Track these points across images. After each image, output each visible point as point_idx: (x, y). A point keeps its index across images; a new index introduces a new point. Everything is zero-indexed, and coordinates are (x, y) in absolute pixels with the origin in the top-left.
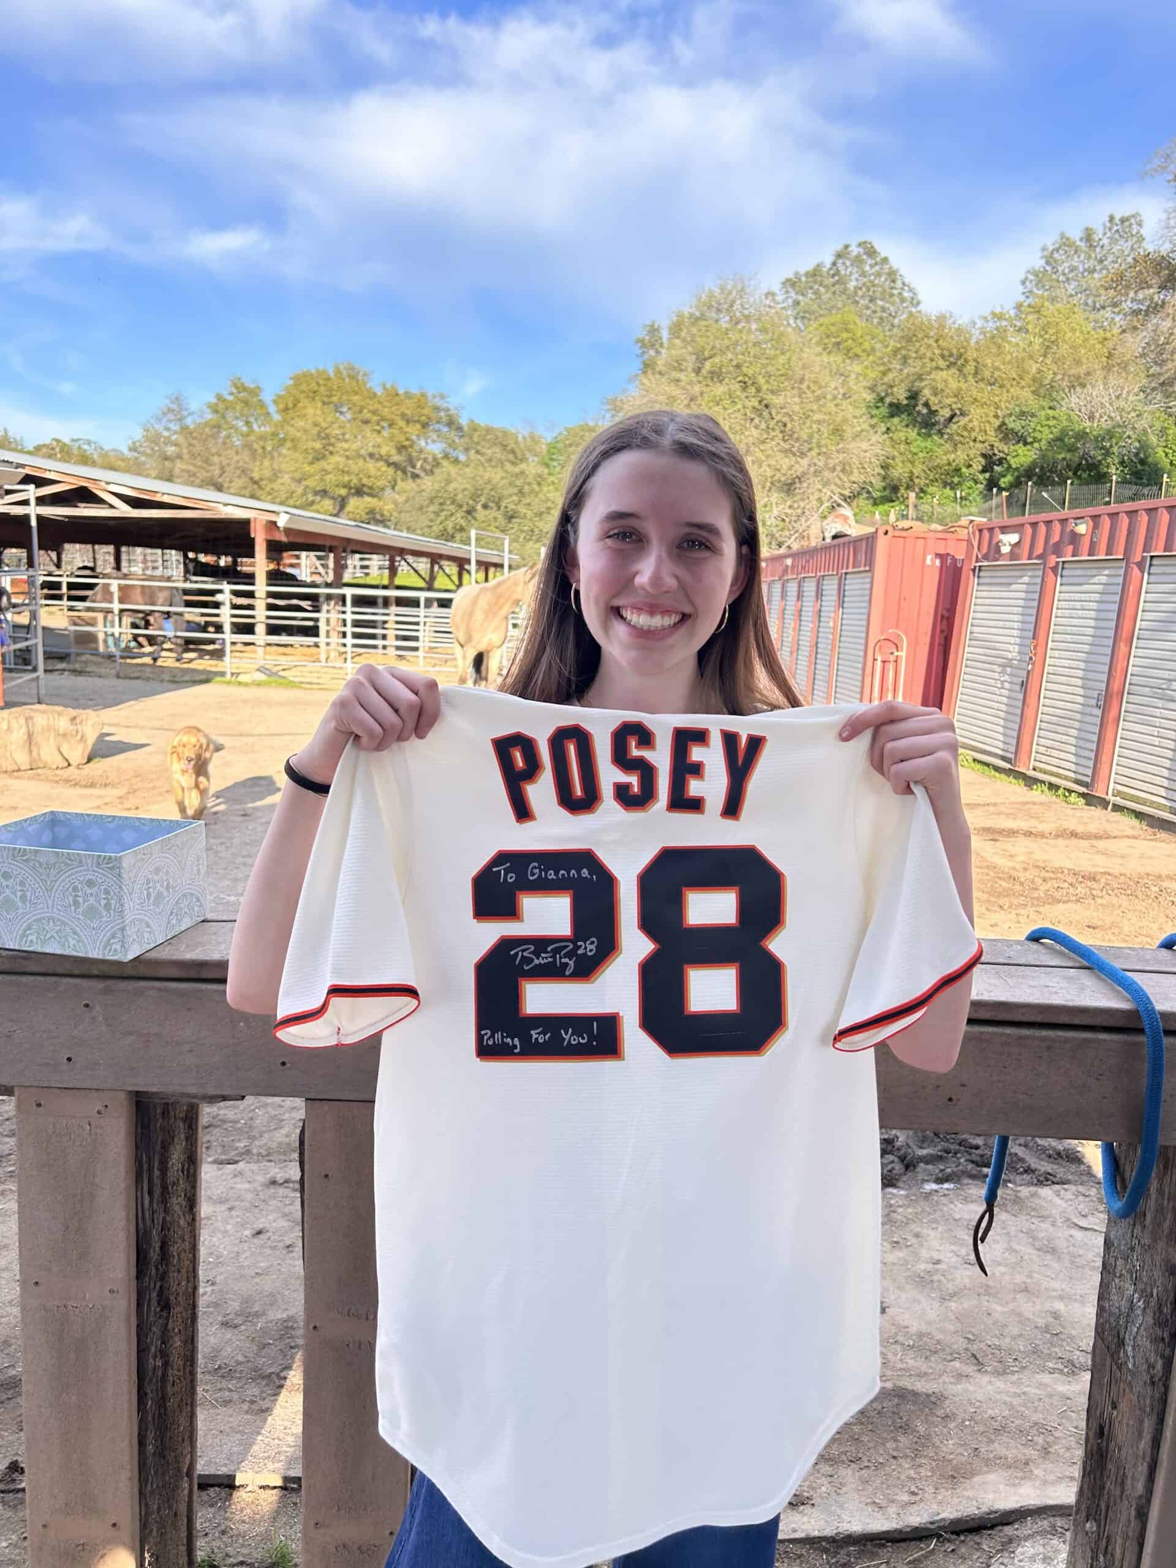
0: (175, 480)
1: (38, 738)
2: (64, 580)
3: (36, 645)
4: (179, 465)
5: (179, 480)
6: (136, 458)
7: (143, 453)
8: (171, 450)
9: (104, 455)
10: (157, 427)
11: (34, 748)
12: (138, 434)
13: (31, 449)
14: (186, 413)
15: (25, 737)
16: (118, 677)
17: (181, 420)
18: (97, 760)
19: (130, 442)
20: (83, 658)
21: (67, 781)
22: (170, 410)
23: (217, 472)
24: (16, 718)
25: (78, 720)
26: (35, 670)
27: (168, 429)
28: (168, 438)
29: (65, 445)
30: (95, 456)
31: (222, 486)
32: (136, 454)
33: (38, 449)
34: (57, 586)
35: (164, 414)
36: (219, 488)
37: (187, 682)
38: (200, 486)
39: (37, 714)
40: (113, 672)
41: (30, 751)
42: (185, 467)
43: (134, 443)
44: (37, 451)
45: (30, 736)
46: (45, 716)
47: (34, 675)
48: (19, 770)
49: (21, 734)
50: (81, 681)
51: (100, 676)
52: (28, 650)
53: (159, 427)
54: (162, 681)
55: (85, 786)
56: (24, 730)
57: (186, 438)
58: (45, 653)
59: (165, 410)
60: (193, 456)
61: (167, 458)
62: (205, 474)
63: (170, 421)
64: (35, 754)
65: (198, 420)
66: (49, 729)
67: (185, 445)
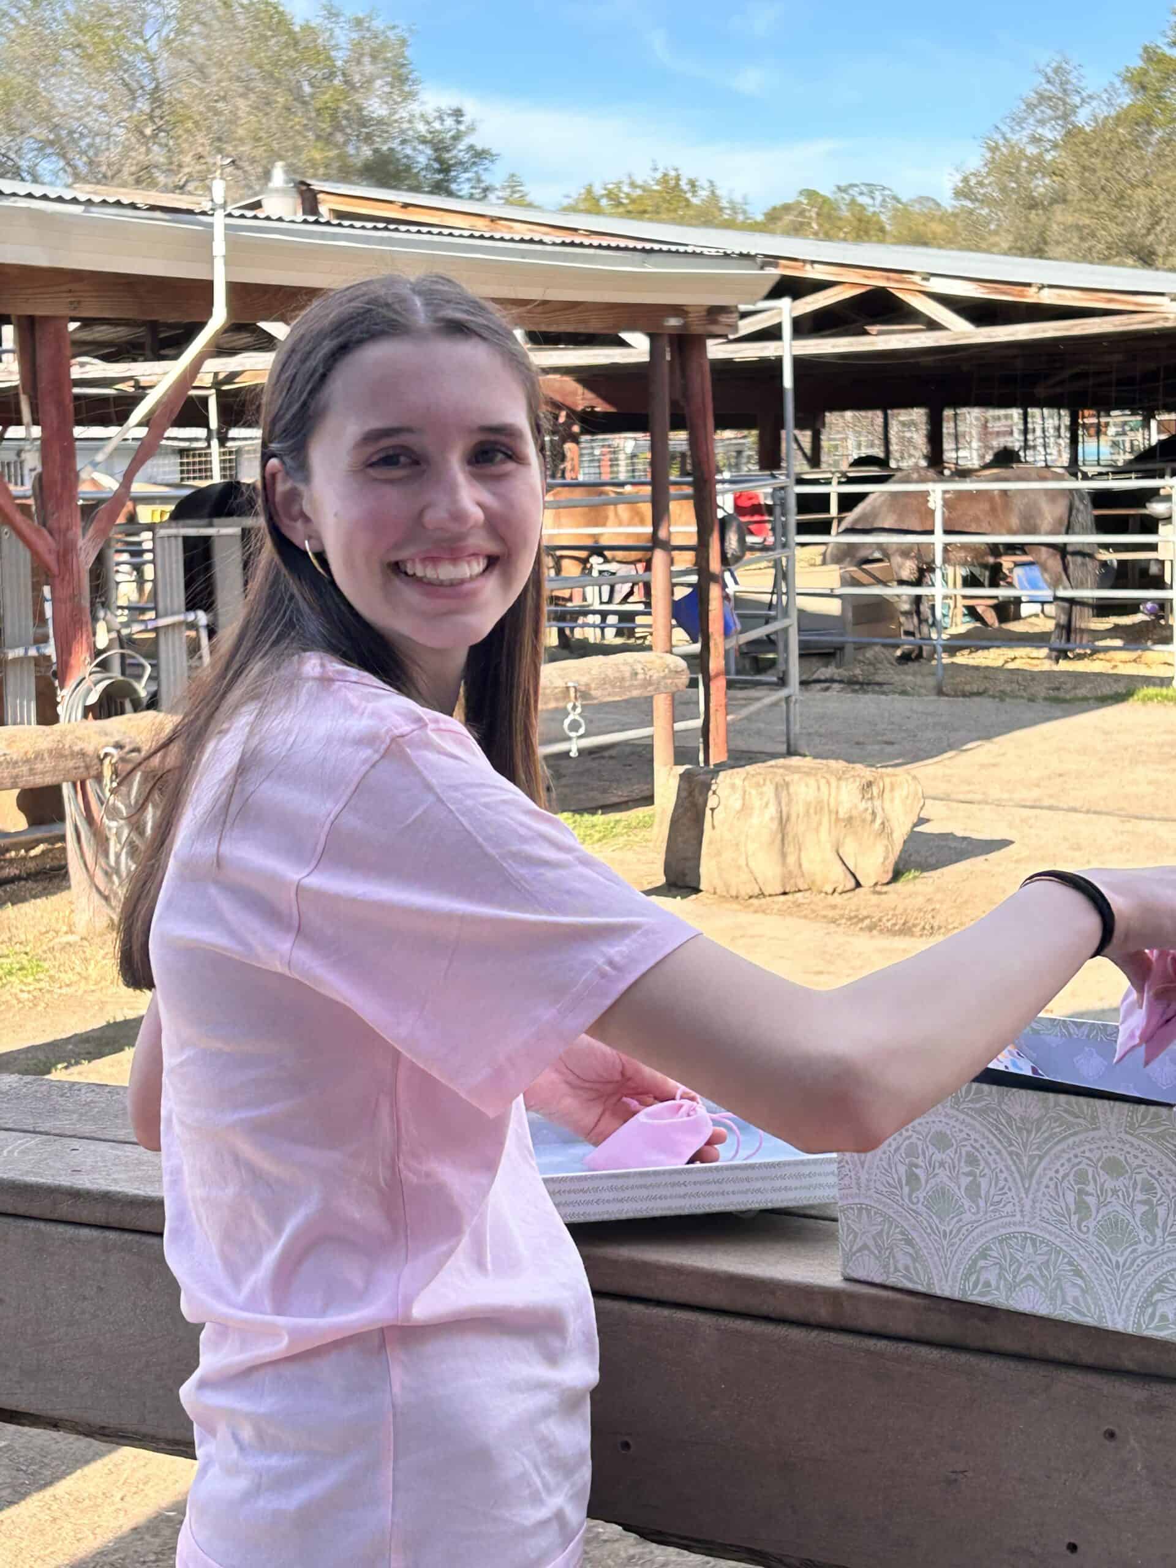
0: (1051, 250)
1: (797, 827)
2: (834, 490)
3: (785, 630)
4: (1062, 216)
5: (1060, 250)
6: (971, 212)
7: (985, 201)
8: (1041, 185)
9: (903, 213)
10: (1014, 138)
11: (790, 849)
12: (975, 160)
13: (760, 218)
14: (1077, 100)
15: (775, 826)
16: (940, 692)
17: (1065, 117)
18: (913, 873)
19: (958, 177)
20: (869, 654)
21: (855, 919)
22: (1042, 98)
23: (1142, 223)
24: (758, 785)
25: (875, 790)
26: (783, 682)
27: (1036, 140)
28: (1039, 159)
29: (825, 200)
30: (883, 218)
31: (1153, 253)
32: (968, 204)
33: (773, 217)
34: (822, 502)
35: (1031, 107)
36: (1146, 258)
37: (1085, 699)
38: (1105, 260)
39: (796, 777)
40: (931, 682)
41: (784, 855)
42: (1070, 220)
43: (966, 180)
44: (773, 220)
45: (783, 822)
46: (812, 781)
47: (783, 693)
48: (762, 894)
49: (767, 816)
50: (867, 704)
51: (904, 693)
52: (769, 642)
53: (1020, 137)
54: (1032, 699)
55: (892, 932)
56: (772, 810)
57: (1076, 154)
58: (803, 645)
59: (1033, 98)
60: (1092, 194)
61: (1033, 204)
62: (1115, 229)
63: (1042, 122)
64: (791, 860)
65: (1103, 111)
66: (819, 807)
67: (1073, 169)
